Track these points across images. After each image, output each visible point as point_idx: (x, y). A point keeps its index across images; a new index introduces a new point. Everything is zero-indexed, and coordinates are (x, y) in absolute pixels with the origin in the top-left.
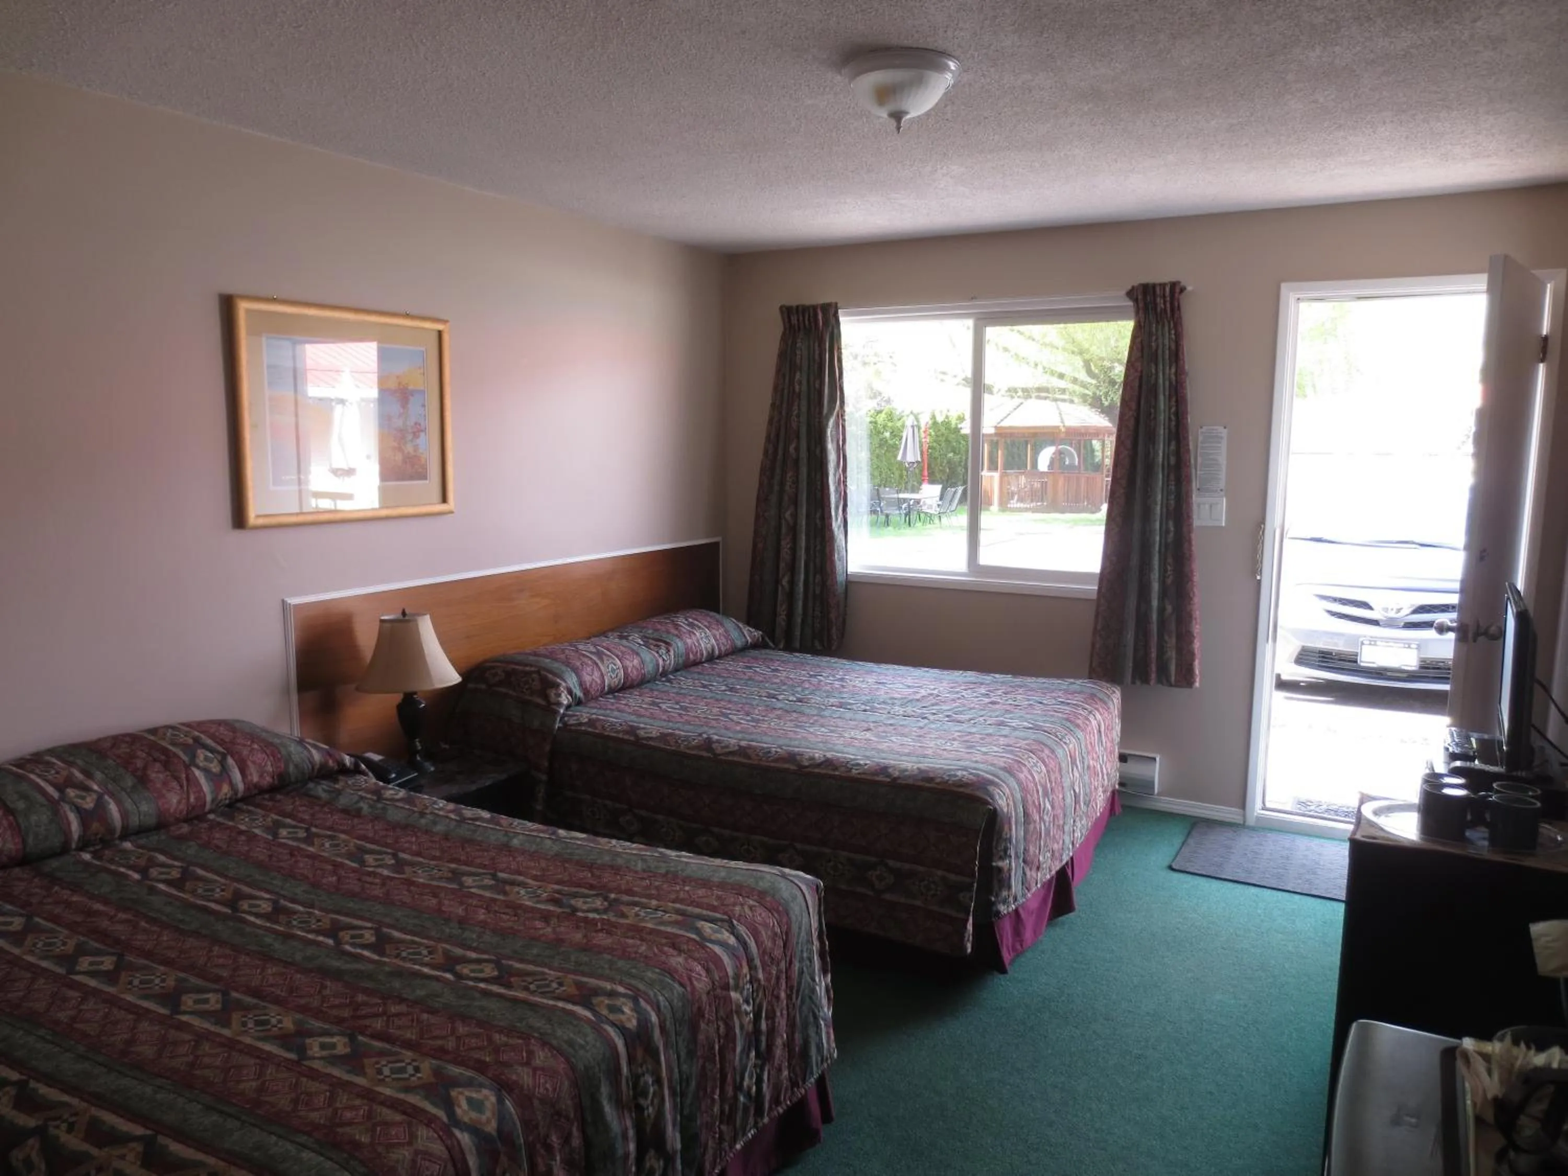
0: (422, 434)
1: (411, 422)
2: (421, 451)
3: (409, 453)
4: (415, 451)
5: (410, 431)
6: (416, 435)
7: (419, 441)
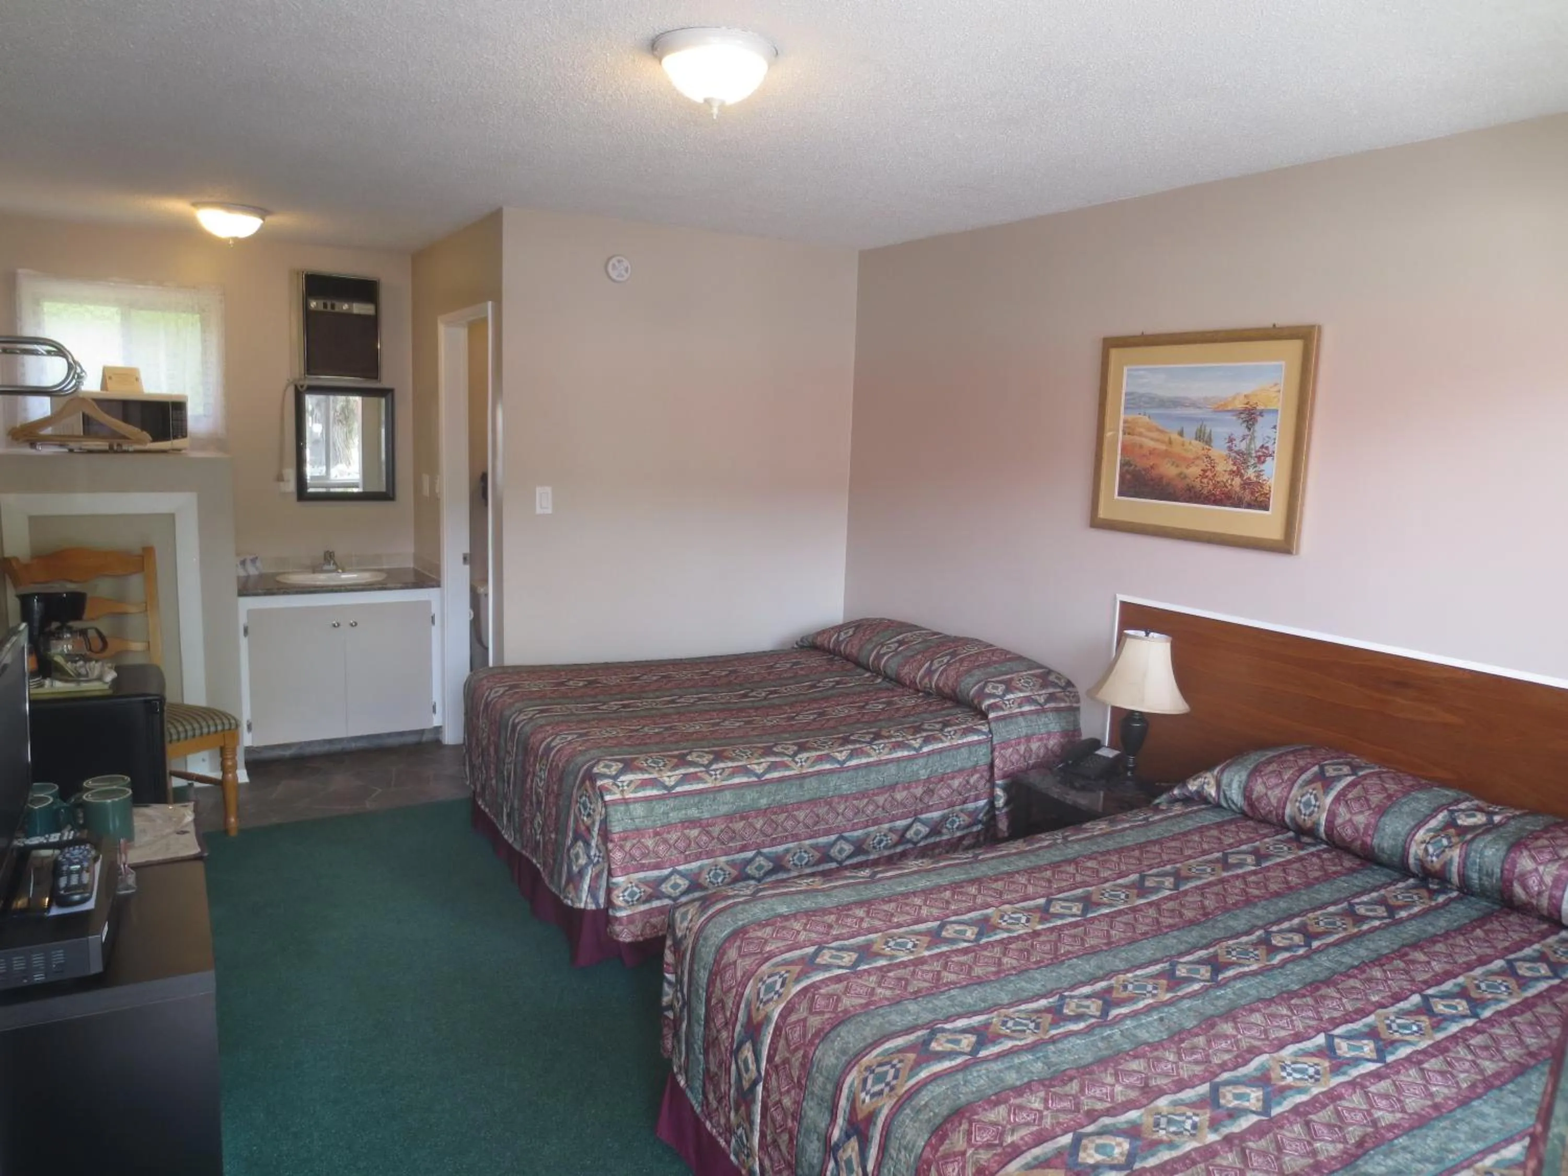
0: (1269, 459)
1: (1258, 444)
2: (1265, 477)
3: (1249, 478)
4: (1258, 477)
5: (1254, 455)
6: (1261, 459)
7: (1263, 467)
